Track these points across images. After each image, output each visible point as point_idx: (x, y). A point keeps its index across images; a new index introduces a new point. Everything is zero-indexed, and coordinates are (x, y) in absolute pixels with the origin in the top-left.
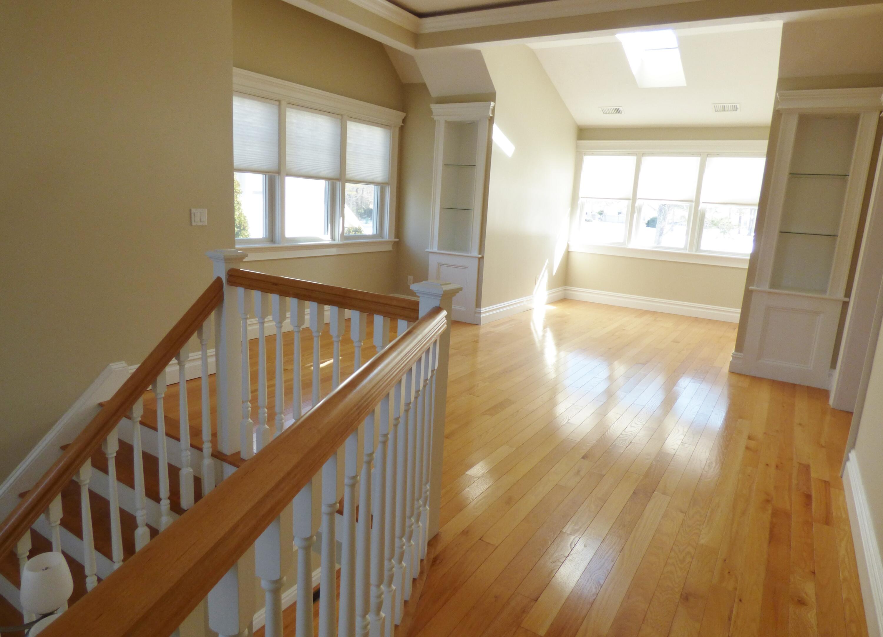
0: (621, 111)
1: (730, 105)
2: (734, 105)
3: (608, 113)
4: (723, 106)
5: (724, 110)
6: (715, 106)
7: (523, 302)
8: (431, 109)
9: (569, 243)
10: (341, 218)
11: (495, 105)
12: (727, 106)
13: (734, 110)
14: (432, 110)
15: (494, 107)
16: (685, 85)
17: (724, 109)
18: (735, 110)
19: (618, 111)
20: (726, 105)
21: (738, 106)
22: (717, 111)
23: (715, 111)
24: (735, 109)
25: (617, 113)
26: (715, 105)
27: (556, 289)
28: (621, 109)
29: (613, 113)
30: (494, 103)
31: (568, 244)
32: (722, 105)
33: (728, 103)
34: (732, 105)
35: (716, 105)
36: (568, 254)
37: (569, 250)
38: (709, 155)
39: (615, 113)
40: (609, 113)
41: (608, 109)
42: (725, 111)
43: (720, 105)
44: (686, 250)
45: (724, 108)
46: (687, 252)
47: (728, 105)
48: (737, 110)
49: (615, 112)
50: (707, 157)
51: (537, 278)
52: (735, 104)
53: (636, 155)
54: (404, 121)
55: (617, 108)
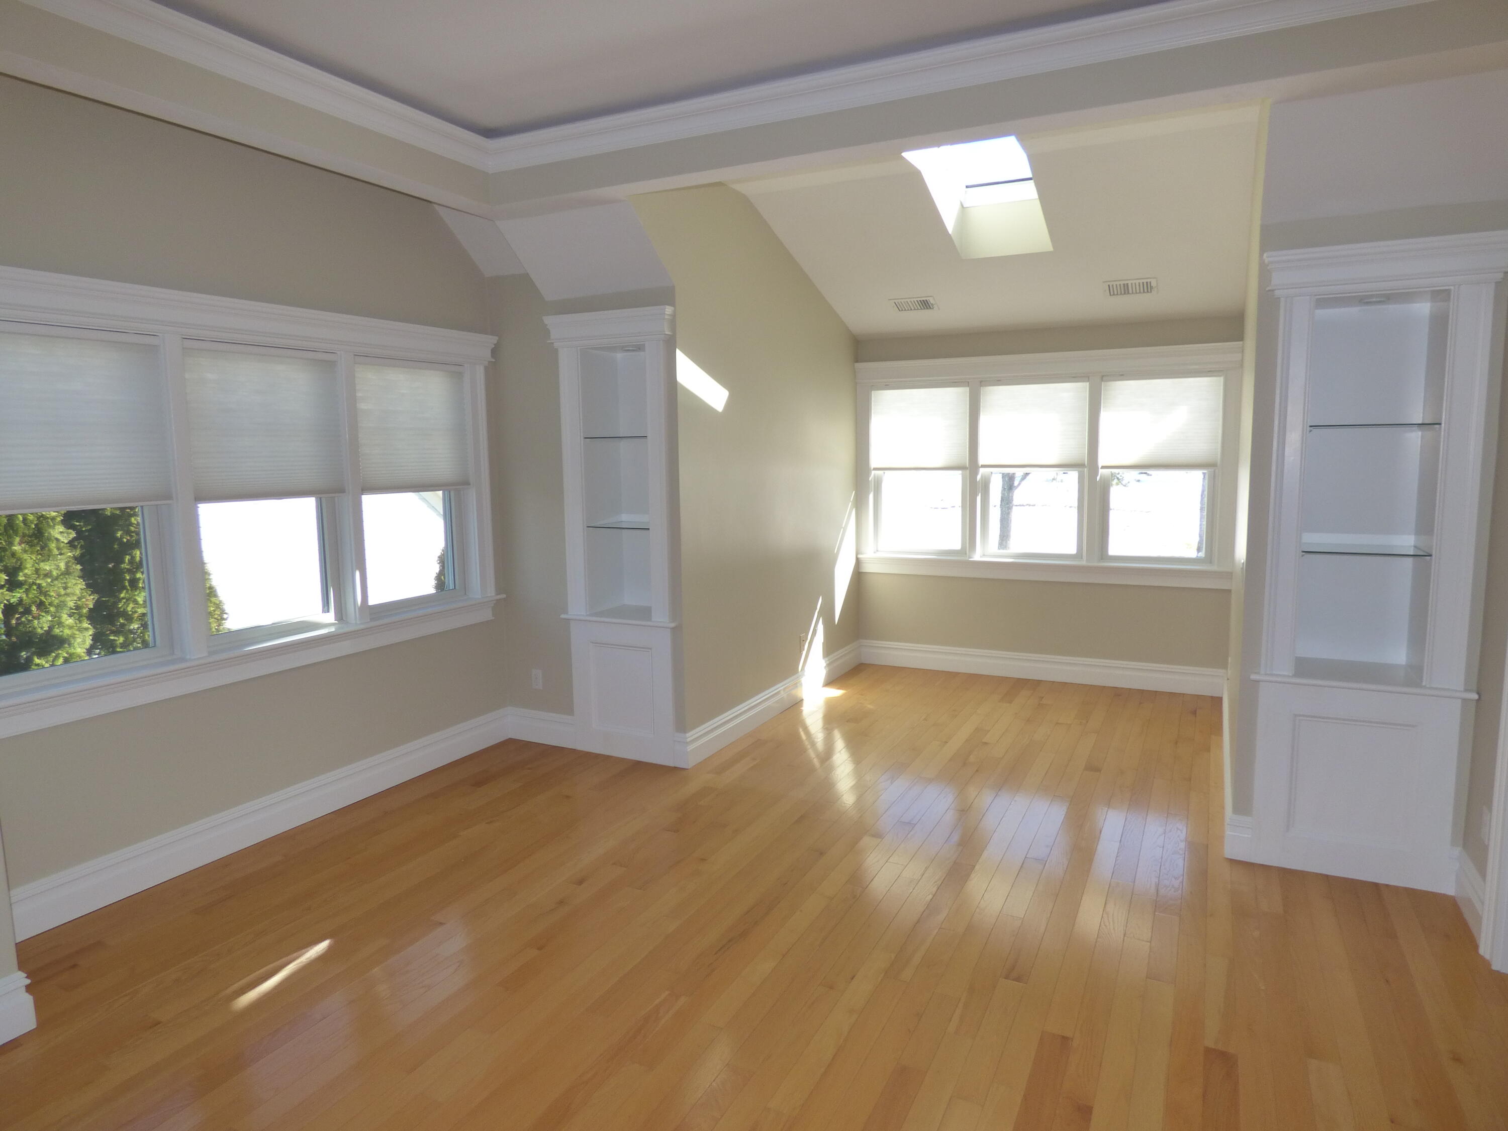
0: (932, 304)
1: (1137, 281)
2: (1145, 281)
3: (908, 310)
4: (1124, 284)
5: (1126, 292)
6: (1109, 286)
7: (778, 693)
8: (547, 325)
9: (860, 556)
10: (358, 574)
11: (675, 311)
12: (1132, 284)
13: (1146, 291)
14: (548, 327)
15: (674, 316)
16: (1051, 249)
17: (1125, 290)
18: (1148, 291)
19: (925, 304)
20: (1129, 282)
21: (1154, 284)
22: (1114, 294)
23: (1110, 295)
24: (1148, 288)
25: (924, 308)
26: (1109, 283)
27: (843, 649)
28: (931, 300)
29: (918, 309)
30: (672, 308)
31: (858, 560)
32: (1122, 283)
33: (1135, 279)
34: (1141, 281)
35: (1111, 284)
36: (859, 577)
37: (861, 571)
38: (1104, 378)
39: (921, 309)
40: (910, 309)
41: (907, 302)
42: (1128, 293)
43: (1118, 283)
44: (1082, 558)
45: (1126, 287)
46: (1084, 563)
47: (1134, 282)
48: (1151, 292)
49: (920, 307)
50: (1102, 380)
51: (802, 639)
52: (1149, 280)
53: (968, 386)
54: (495, 352)
55: (924, 299)
